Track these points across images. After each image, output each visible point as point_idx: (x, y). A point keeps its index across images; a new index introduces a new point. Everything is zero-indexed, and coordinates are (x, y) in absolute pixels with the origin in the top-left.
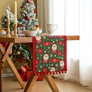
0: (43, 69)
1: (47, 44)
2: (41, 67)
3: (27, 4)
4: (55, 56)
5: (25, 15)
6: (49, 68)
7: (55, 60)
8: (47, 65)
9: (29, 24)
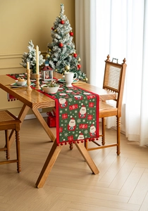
0: (68, 137)
1: (74, 107)
2: (66, 135)
3: (61, 26)
4: (84, 121)
5: (57, 41)
6: (76, 135)
7: (83, 126)
8: (74, 133)
9: (63, 52)
